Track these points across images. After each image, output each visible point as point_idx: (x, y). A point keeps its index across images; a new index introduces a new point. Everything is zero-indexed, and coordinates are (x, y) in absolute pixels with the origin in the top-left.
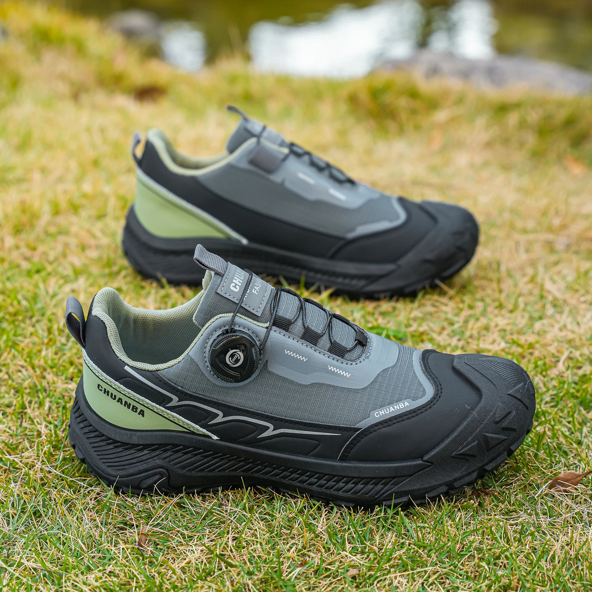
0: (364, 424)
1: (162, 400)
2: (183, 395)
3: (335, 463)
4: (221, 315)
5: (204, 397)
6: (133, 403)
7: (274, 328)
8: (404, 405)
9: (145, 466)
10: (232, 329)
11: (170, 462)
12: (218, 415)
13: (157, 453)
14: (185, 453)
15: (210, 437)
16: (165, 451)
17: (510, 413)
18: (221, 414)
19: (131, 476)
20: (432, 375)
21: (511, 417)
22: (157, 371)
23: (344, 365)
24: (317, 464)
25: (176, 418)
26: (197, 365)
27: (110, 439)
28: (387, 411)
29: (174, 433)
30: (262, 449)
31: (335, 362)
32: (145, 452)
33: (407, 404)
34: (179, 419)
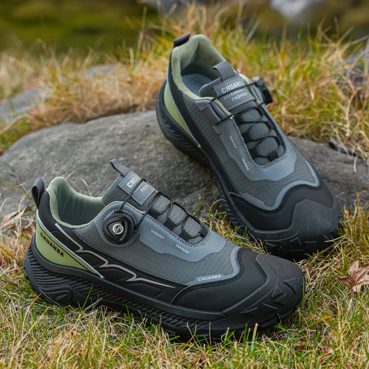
0: (190, 284)
1: (74, 248)
2: (86, 247)
3: (169, 305)
4: (116, 202)
5: (98, 250)
6: (58, 247)
7: (148, 215)
8: (218, 277)
9: (59, 287)
10: (121, 211)
11: (74, 287)
12: (105, 262)
13: (68, 280)
14: (84, 284)
15: (99, 276)
16: (72, 280)
17: (282, 294)
18: (107, 262)
19: (51, 292)
20: (241, 262)
21: (282, 297)
22: (74, 229)
23: (187, 246)
24: (158, 304)
25: (81, 260)
26: (97, 229)
27: (43, 267)
28: (206, 279)
29: (78, 270)
30: (128, 289)
31: (181, 243)
32: (61, 279)
33: (219, 276)
34: (82, 262)
